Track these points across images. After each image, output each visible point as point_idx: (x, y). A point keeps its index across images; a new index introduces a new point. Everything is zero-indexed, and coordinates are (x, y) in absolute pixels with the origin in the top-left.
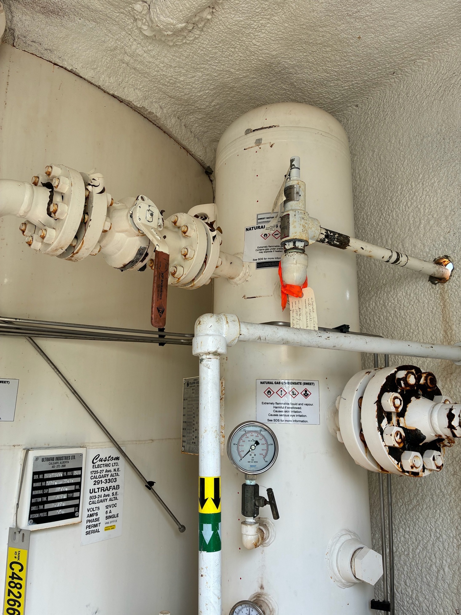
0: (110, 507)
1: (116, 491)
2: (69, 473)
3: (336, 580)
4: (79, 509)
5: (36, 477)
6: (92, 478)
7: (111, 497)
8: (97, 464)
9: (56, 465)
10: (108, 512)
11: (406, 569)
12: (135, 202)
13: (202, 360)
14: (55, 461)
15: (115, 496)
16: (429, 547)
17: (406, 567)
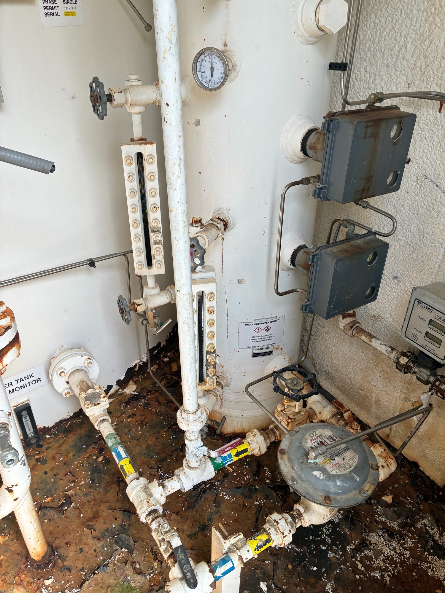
3: (298, 34)
16: (397, 26)
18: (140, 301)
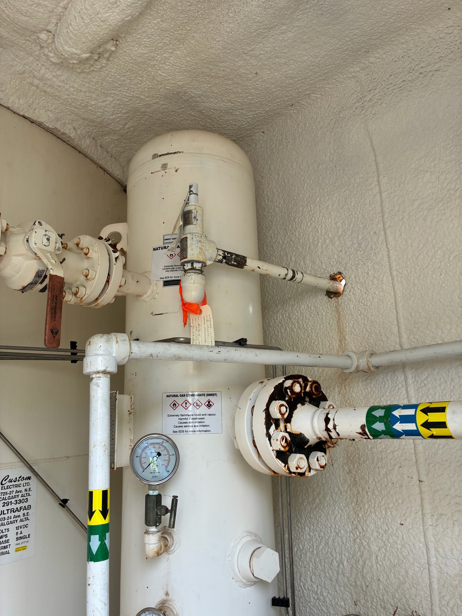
0: (21, 528)
1: (27, 511)
3: (237, 580)
7: (22, 517)
8: (6, 485)
10: (19, 533)
11: (311, 566)
12: (32, 226)
13: (92, 379)
15: (27, 517)
16: (330, 542)
17: (311, 563)
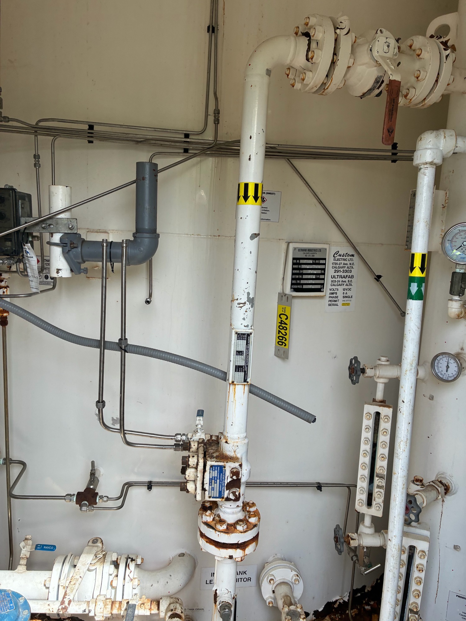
0: (346, 290)
1: (351, 279)
2: (317, 262)
4: (324, 287)
5: (295, 261)
6: (333, 267)
7: (347, 283)
8: (337, 258)
9: (308, 255)
10: (345, 293)
13: (420, 169)
14: (307, 252)
15: (350, 283)
18: (355, 536)
